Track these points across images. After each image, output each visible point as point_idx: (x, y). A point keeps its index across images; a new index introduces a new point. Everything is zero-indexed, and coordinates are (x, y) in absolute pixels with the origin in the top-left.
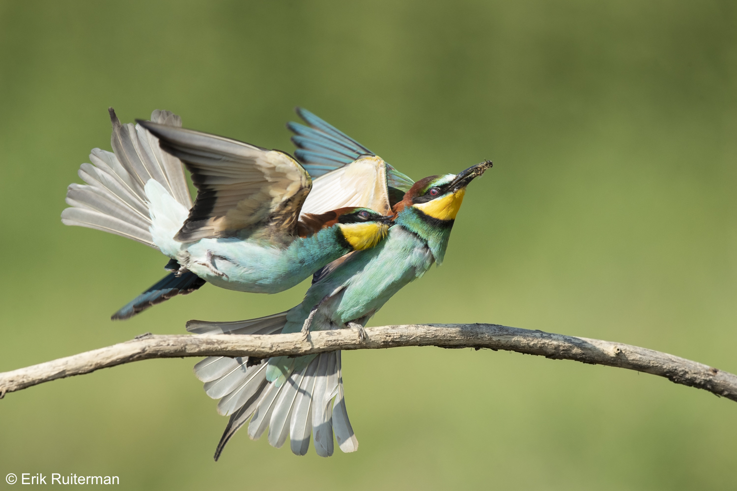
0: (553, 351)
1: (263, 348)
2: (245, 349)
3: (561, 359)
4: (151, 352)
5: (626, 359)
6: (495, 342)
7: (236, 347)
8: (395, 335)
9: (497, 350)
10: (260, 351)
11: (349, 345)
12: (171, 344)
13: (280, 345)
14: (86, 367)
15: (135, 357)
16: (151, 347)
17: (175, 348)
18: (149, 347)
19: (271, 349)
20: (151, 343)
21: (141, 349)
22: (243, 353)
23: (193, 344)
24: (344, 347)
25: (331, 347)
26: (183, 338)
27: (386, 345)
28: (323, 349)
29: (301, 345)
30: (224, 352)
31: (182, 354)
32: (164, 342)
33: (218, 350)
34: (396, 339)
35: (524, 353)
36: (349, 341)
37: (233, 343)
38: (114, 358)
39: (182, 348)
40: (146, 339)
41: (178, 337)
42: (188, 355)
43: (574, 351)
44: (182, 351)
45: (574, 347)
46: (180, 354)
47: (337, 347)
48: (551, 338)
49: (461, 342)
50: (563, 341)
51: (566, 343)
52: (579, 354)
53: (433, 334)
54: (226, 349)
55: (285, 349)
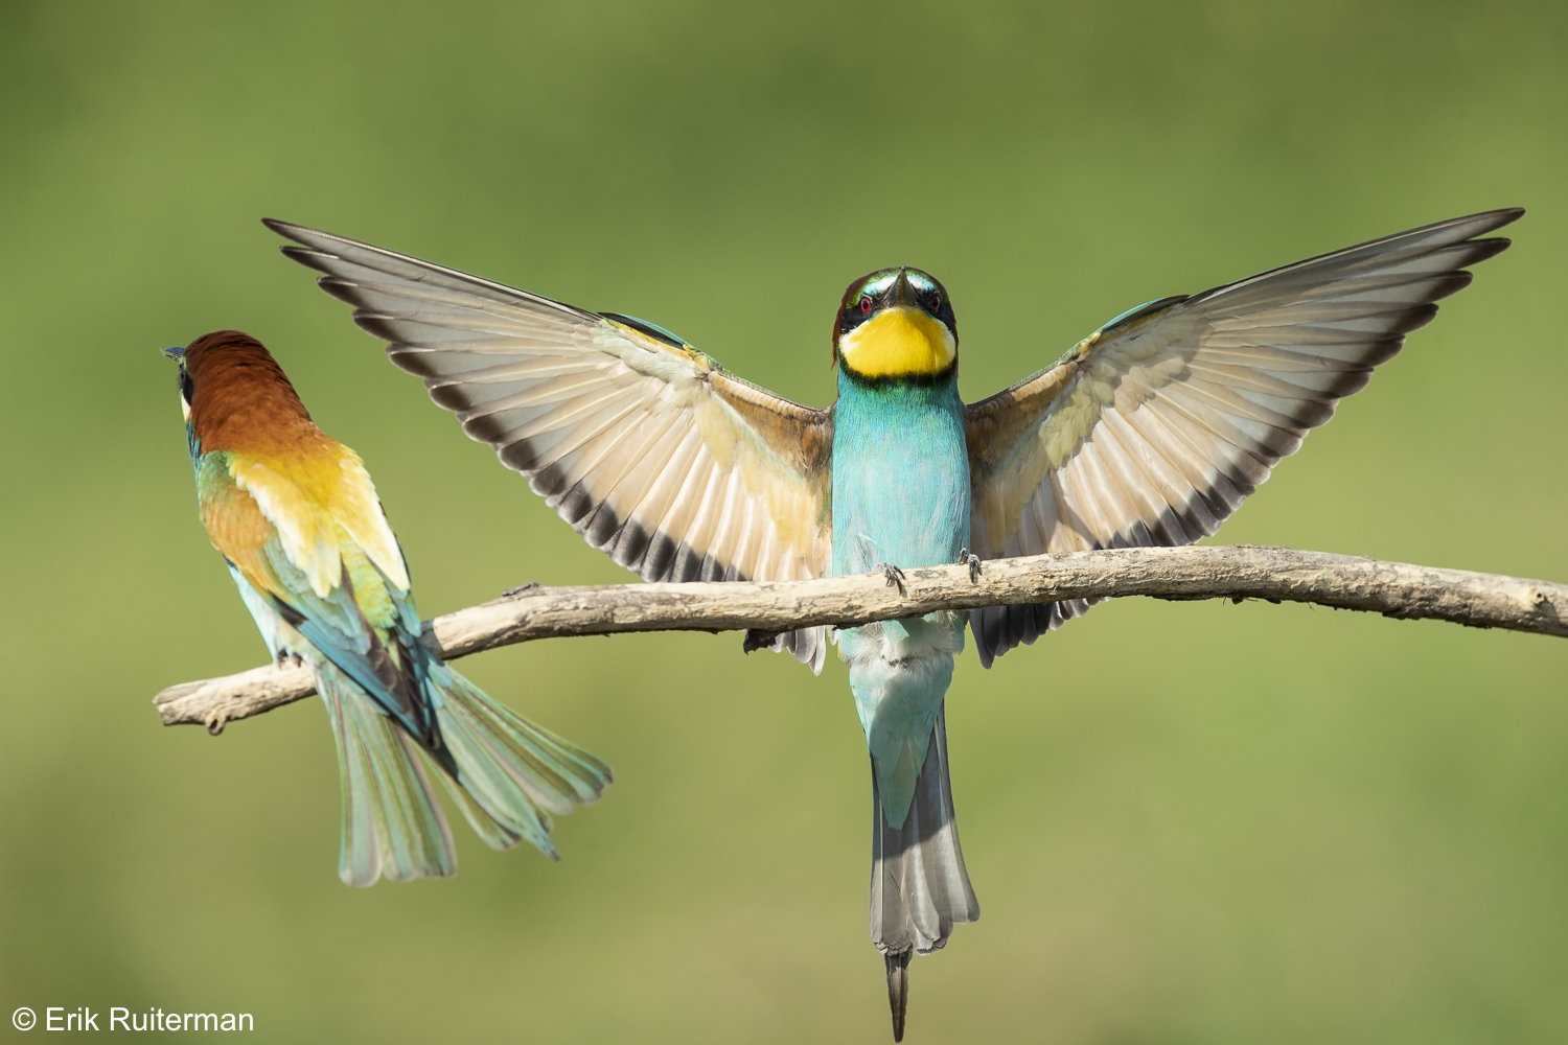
0: (1400, 601)
1: (780, 609)
2: (742, 613)
3: (1416, 618)
4: (538, 625)
5: (1555, 615)
6: (1275, 584)
7: (721, 609)
8: (1063, 573)
9: (1279, 602)
10: (774, 616)
11: (965, 597)
12: (582, 606)
13: (816, 602)
15: (505, 636)
16: (538, 613)
17: (591, 613)
18: (535, 612)
19: (797, 610)
20: (537, 606)
21: (517, 618)
22: (736, 621)
23: (628, 605)
24: (953, 602)
25: (926, 605)
26: (607, 592)
28: (909, 608)
29: (861, 600)
30: (697, 621)
31: (606, 628)
32: (566, 603)
33: (683, 615)
34: (1065, 582)
35: (1336, 606)
36: (964, 591)
37: (715, 600)
38: (460, 640)
39: (606, 613)
40: (528, 596)
41: (596, 591)
42: (621, 629)
43: (1445, 600)
44: (606, 621)
45: (1444, 592)
46: (601, 627)
47: (938, 604)
48: (1395, 572)
49: (1204, 587)
50: (1421, 580)
51: (1428, 582)
52: (1456, 608)
53: (1143, 569)
54: (701, 613)
55: (828, 611)
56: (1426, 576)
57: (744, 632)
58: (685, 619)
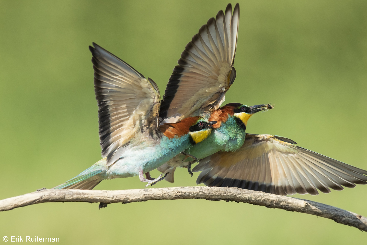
0: (270, 203)
1: (108, 198)
2: (98, 198)
3: (274, 208)
4: (45, 199)
5: (310, 209)
6: (238, 197)
7: (93, 197)
8: (182, 192)
9: (239, 202)
10: (106, 199)
11: (156, 197)
12: (57, 194)
13: (118, 196)
14: (9, 207)
15: (37, 201)
16: (45, 196)
17: (59, 196)
18: (44, 196)
19: (113, 198)
20: (45, 194)
21: (40, 197)
22: (97, 200)
23: (69, 195)
24: (153, 198)
25: (146, 198)
26: (63, 191)
27: (177, 198)
28: (142, 199)
29: (129, 196)
30: (87, 200)
31: (63, 200)
32: (53, 193)
33: (83, 198)
34: (182, 194)
35: (253, 204)
36: (156, 195)
37: (91, 194)
38: (25, 202)
39: (63, 197)
40: (43, 191)
41: (61, 191)
42: (66, 201)
43: (282, 204)
44: (63, 198)
45: (282, 201)
46: (62, 200)
47: (149, 198)
48: (269, 196)
49: (219, 197)
50: (276, 198)
51: (277, 199)
52: (285, 206)
53: (203, 192)
54: (88, 198)
55: (121, 199)
56: (277, 197)
57: (99, 203)
58: (84, 199)
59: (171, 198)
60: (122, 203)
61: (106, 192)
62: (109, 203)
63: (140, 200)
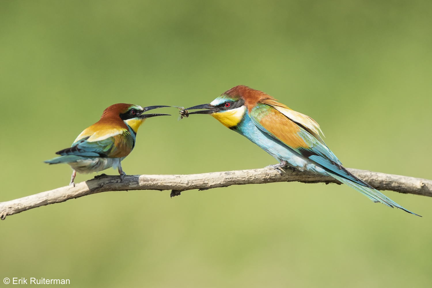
1: (182, 184)
2: (170, 184)
3: (384, 190)
4: (105, 187)
5: (428, 190)
7: (163, 183)
8: (272, 174)
10: (180, 186)
11: (241, 181)
12: (119, 181)
13: (193, 182)
14: (61, 198)
15: (95, 190)
16: (105, 183)
17: (122, 184)
19: (187, 184)
20: (105, 181)
21: (99, 185)
22: (168, 187)
23: (134, 181)
24: (237, 182)
25: (228, 183)
26: (127, 177)
27: (266, 181)
28: (223, 184)
29: (208, 181)
30: (155, 187)
32: (114, 180)
34: (272, 177)
36: (240, 179)
37: (161, 180)
38: (80, 192)
39: (127, 184)
40: (102, 178)
42: (131, 189)
43: (393, 185)
44: (127, 186)
45: (393, 182)
46: (125, 188)
47: (232, 183)
48: (377, 176)
49: (317, 179)
50: (385, 178)
51: (388, 179)
52: (397, 187)
54: (157, 184)
55: (197, 185)
56: (387, 177)
57: (171, 190)
58: (152, 186)
59: (259, 182)
60: (199, 189)
61: (179, 177)
62: (183, 190)
63: (221, 186)
